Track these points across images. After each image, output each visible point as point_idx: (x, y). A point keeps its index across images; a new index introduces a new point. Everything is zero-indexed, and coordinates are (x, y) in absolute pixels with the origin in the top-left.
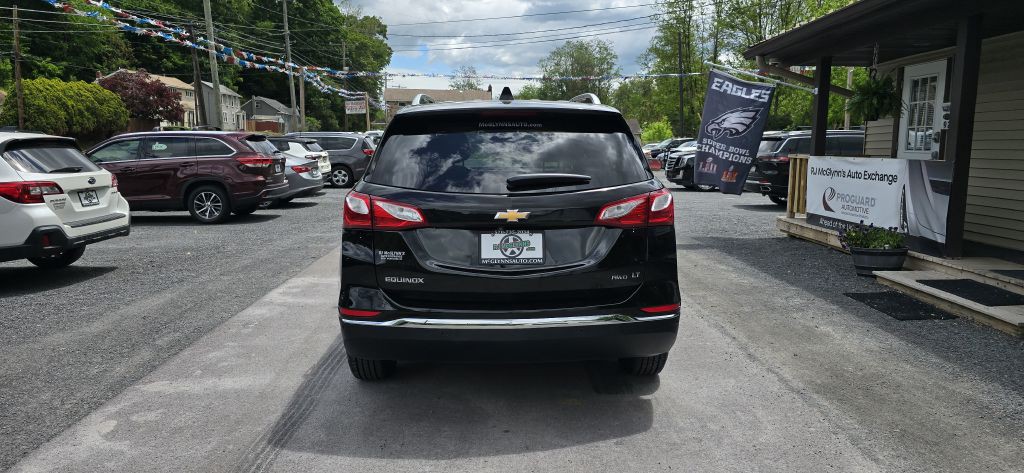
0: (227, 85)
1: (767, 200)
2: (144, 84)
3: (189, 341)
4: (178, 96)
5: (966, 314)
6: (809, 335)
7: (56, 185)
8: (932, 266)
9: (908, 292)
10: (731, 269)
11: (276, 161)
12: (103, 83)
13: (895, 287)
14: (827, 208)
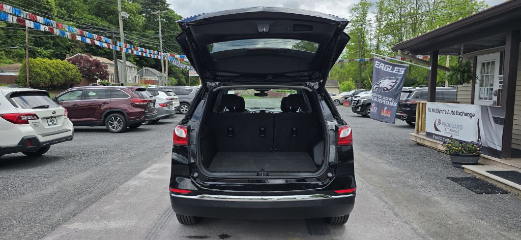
0: (131, 61)
1: (405, 123)
2: (89, 61)
3: (96, 199)
4: (106, 67)
5: (514, 191)
6: (427, 202)
7: (36, 115)
8: (494, 163)
9: (482, 178)
10: (385, 162)
11: (150, 101)
12: (69, 60)
13: (474, 174)
14: (437, 129)
